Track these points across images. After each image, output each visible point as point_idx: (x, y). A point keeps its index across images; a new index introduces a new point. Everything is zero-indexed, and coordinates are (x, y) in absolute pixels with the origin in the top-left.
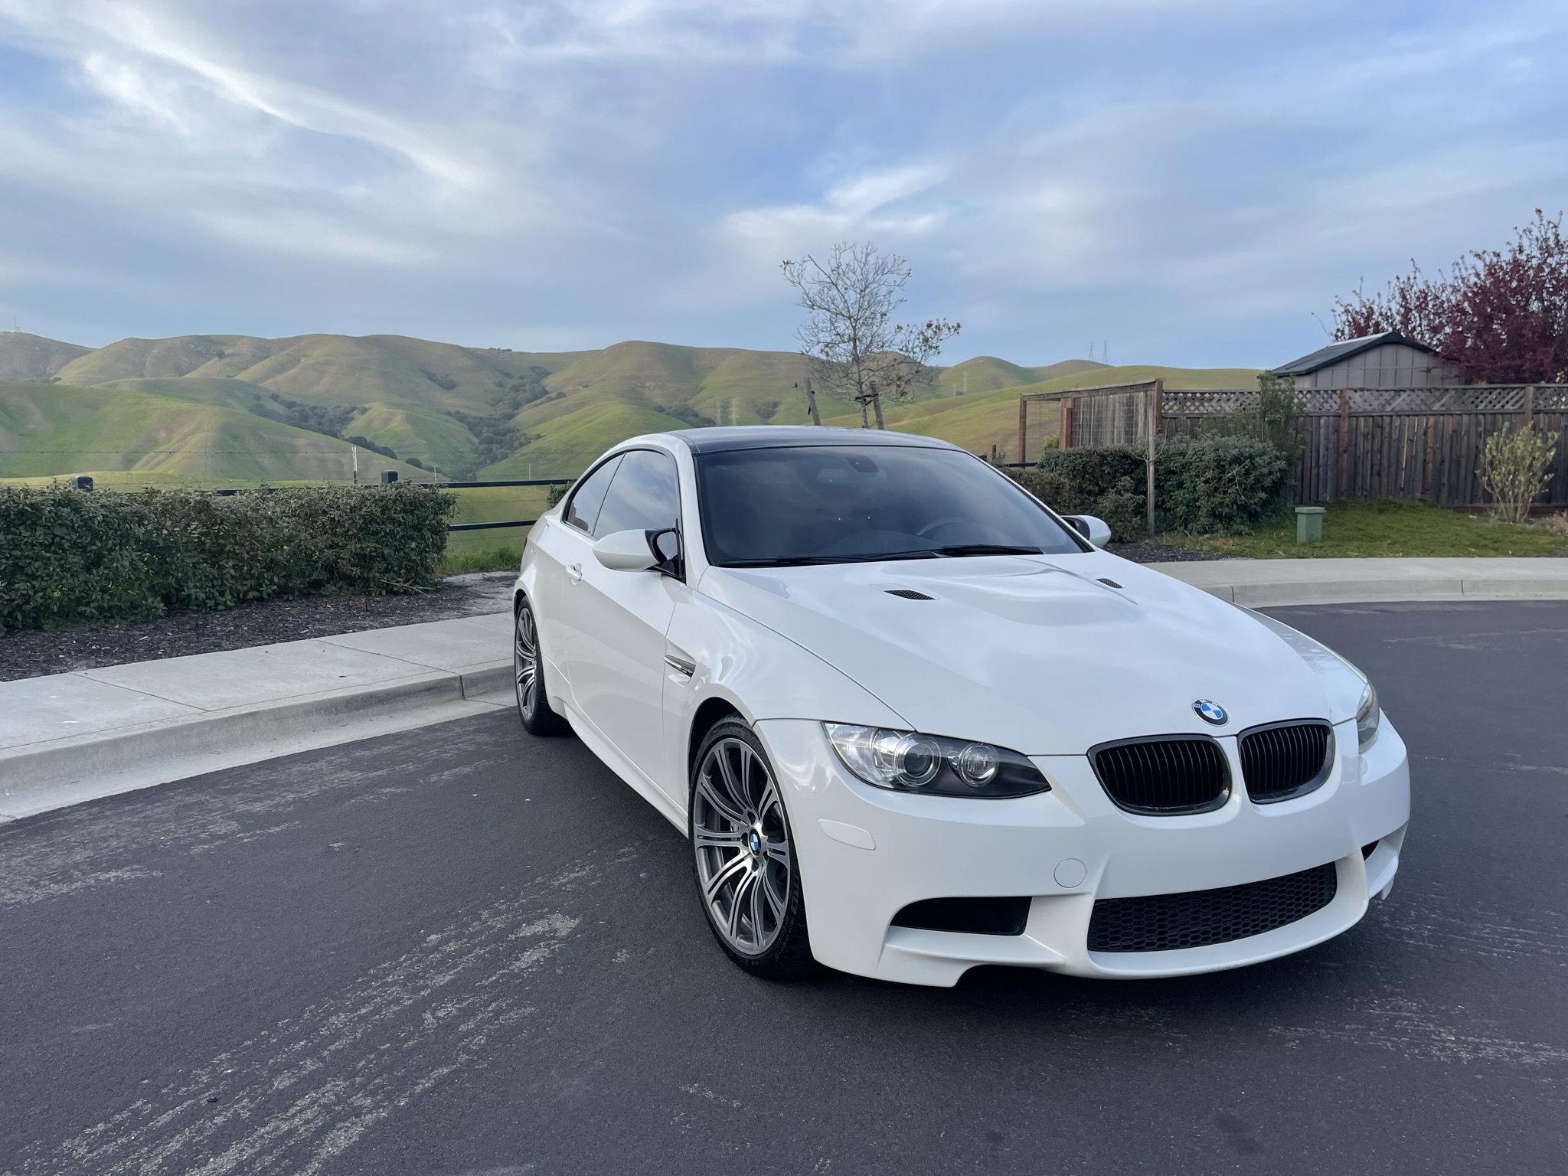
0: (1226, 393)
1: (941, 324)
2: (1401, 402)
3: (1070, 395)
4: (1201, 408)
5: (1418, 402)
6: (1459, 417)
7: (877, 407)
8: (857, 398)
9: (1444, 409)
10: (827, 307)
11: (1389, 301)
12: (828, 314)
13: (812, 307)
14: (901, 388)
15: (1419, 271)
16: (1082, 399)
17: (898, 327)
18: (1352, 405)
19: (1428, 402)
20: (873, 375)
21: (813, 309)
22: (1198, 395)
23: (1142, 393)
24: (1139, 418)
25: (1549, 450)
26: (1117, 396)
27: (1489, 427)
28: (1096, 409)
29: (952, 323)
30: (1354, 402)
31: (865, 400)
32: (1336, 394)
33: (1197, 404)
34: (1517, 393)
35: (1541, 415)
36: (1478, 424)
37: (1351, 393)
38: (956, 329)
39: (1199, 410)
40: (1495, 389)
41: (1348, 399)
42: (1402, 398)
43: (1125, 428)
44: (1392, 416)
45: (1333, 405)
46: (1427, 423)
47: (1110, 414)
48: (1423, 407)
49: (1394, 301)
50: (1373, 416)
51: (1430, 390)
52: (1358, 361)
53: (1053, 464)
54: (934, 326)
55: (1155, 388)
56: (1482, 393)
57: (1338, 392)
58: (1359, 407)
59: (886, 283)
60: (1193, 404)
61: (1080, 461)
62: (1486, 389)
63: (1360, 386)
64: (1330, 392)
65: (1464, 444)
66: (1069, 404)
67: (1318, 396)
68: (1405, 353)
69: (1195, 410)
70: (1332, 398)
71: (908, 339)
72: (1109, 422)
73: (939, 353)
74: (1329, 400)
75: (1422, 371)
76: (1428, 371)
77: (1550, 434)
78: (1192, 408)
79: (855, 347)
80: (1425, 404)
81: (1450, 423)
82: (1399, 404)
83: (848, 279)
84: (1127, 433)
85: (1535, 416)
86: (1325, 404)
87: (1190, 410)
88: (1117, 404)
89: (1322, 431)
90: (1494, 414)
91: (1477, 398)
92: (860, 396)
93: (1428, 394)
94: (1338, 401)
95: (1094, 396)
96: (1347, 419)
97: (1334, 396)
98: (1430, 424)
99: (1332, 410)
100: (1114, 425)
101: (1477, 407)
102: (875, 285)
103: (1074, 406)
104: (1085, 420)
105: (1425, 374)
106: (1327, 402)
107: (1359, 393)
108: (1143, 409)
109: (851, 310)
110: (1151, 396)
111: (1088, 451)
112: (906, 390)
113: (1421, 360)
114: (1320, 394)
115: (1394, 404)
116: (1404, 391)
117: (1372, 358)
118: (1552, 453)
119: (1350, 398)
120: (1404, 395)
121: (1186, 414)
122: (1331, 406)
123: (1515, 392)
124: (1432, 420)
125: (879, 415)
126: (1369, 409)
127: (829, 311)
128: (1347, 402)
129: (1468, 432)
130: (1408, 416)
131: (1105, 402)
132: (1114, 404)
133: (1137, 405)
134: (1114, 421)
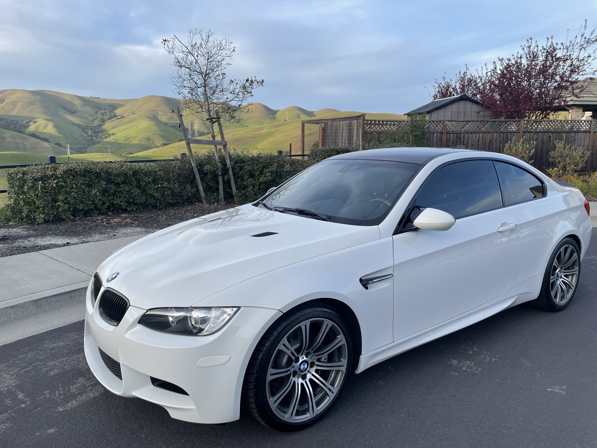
0: (393, 121)
1: (253, 80)
2: (467, 127)
3: (323, 121)
4: (382, 128)
5: (476, 127)
6: (493, 134)
7: (220, 125)
8: (207, 119)
9: (486, 130)
10: (188, 67)
11: (456, 83)
12: (187, 70)
13: (180, 66)
14: (232, 114)
15: (468, 70)
16: (328, 123)
17: (231, 81)
18: (448, 128)
19: (480, 127)
20: (216, 106)
21: (181, 68)
22: (381, 122)
23: (356, 121)
24: (354, 132)
25: (532, 149)
26: (344, 122)
27: (505, 139)
28: (335, 128)
29: (259, 79)
30: (449, 127)
31: (212, 121)
32: (441, 122)
33: (381, 126)
34: (517, 123)
35: (526, 133)
36: (500, 137)
37: (447, 122)
38: (261, 83)
39: (381, 129)
40: (508, 121)
41: (446, 125)
42: (469, 125)
43: (348, 137)
44: (464, 133)
45: (439, 128)
46: (479, 137)
47: (341, 131)
48: (478, 129)
49: (458, 83)
50: (457, 133)
51: (481, 121)
52: (449, 108)
53: (315, 155)
54: (249, 81)
55: (362, 118)
56: (502, 123)
57: (442, 122)
58: (451, 129)
59: (221, 54)
60: (379, 126)
61: (327, 154)
62: (504, 121)
63: (450, 119)
64: (438, 122)
65: (494, 146)
66: (323, 125)
67: (433, 124)
68: (469, 105)
69: (379, 129)
70: (439, 124)
71: (236, 87)
72: (341, 134)
73: (252, 96)
74: (438, 125)
75: (476, 113)
76: (479, 112)
77: (532, 142)
78: (378, 128)
79: (205, 91)
80: (479, 128)
81: (489, 136)
82: (467, 128)
84: (348, 140)
85: (524, 134)
86: (436, 127)
87: (377, 129)
88: (344, 126)
89: (435, 140)
90: (507, 133)
91: (500, 125)
92: (208, 117)
93: (480, 123)
94: (442, 126)
95: (334, 122)
96: (445, 134)
97: (440, 124)
98: (480, 137)
99: (439, 130)
100: (343, 135)
101: (500, 129)
102: (216, 56)
103: (325, 126)
104: (330, 133)
105: (477, 114)
106: (437, 126)
107: (451, 122)
108: (356, 128)
109: (202, 69)
110: (360, 122)
111: (331, 149)
112: (234, 115)
113: (475, 108)
114: (434, 122)
115: (466, 128)
116: (470, 122)
117: (454, 107)
118: (533, 151)
119: (447, 125)
120: (470, 124)
121: (376, 131)
124: (481, 135)
125: (221, 129)
126: (455, 130)
127: (189, 69)
128: (446, 127)
129: (496, 141)
130: (471, 133)
131: (339, 125)
132: (343, 126)
133: (353, 126)
134: (343, 134)
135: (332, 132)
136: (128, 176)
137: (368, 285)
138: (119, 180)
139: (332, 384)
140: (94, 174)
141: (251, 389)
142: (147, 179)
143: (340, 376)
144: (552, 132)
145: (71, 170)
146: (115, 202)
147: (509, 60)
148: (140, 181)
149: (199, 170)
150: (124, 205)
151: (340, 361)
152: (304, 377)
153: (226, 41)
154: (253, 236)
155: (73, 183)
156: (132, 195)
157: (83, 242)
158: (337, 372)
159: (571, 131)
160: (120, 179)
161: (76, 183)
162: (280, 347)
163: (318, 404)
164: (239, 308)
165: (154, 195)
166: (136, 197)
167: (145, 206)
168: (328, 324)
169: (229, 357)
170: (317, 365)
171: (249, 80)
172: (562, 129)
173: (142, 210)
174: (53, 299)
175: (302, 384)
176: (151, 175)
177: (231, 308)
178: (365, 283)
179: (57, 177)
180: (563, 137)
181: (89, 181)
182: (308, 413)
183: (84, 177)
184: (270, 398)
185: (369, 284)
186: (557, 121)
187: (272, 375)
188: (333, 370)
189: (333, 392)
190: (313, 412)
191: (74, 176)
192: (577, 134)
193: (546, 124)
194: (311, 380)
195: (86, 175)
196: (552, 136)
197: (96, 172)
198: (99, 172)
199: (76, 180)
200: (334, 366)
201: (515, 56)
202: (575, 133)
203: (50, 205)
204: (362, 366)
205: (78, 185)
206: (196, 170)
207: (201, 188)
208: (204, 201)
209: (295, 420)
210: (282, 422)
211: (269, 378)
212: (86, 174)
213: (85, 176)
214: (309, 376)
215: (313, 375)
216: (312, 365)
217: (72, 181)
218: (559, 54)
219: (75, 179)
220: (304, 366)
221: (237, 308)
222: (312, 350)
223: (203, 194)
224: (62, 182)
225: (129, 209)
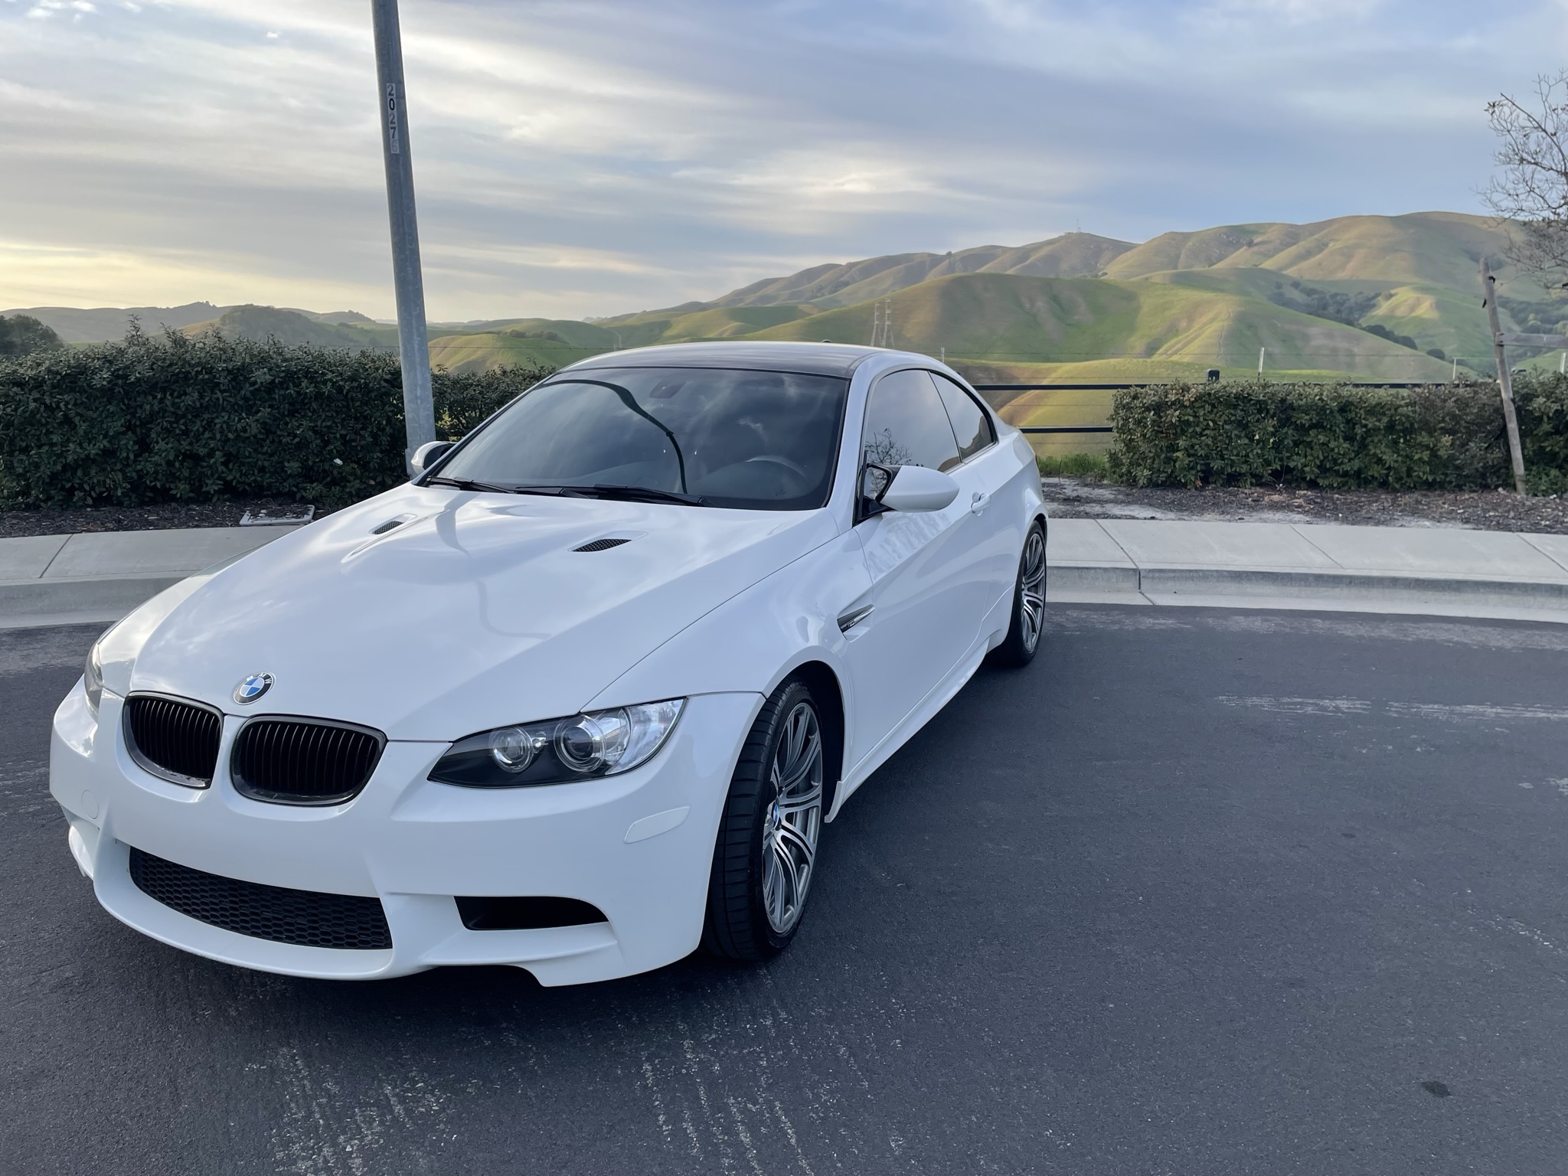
136: (1328, 412)
138: (1304, 419)
140: (1255, 405)
146: (1292, 465)
148: (1356, 424)
149: (1517, 410)
150: (1310, 472)
156: (1331, 454)
160: (1307, 417)
161: (1216, 419)
165: (1384, 457)
166: (1339, 459)
167: (1361, 481)
173: (1353, 488)
176: (1383, 414)
179: (1180, 406)
181: (1241, 418)
183: (1233, 409)
191: (1213, 406)
195: (1239, 405)
197: (1259, 401)
198: (1264, 401)
199: (1217, 413)
203: (1163, 456)
205: (1218, 423)
206: (1510, 410)
207: (1517, 453)
208: (1520, 486)
213: (1235, 407)
217: (1208, 414)
219: (1214, 410)
223: (1519, 467)
224: (1189, 415)
225: (1321, 482)
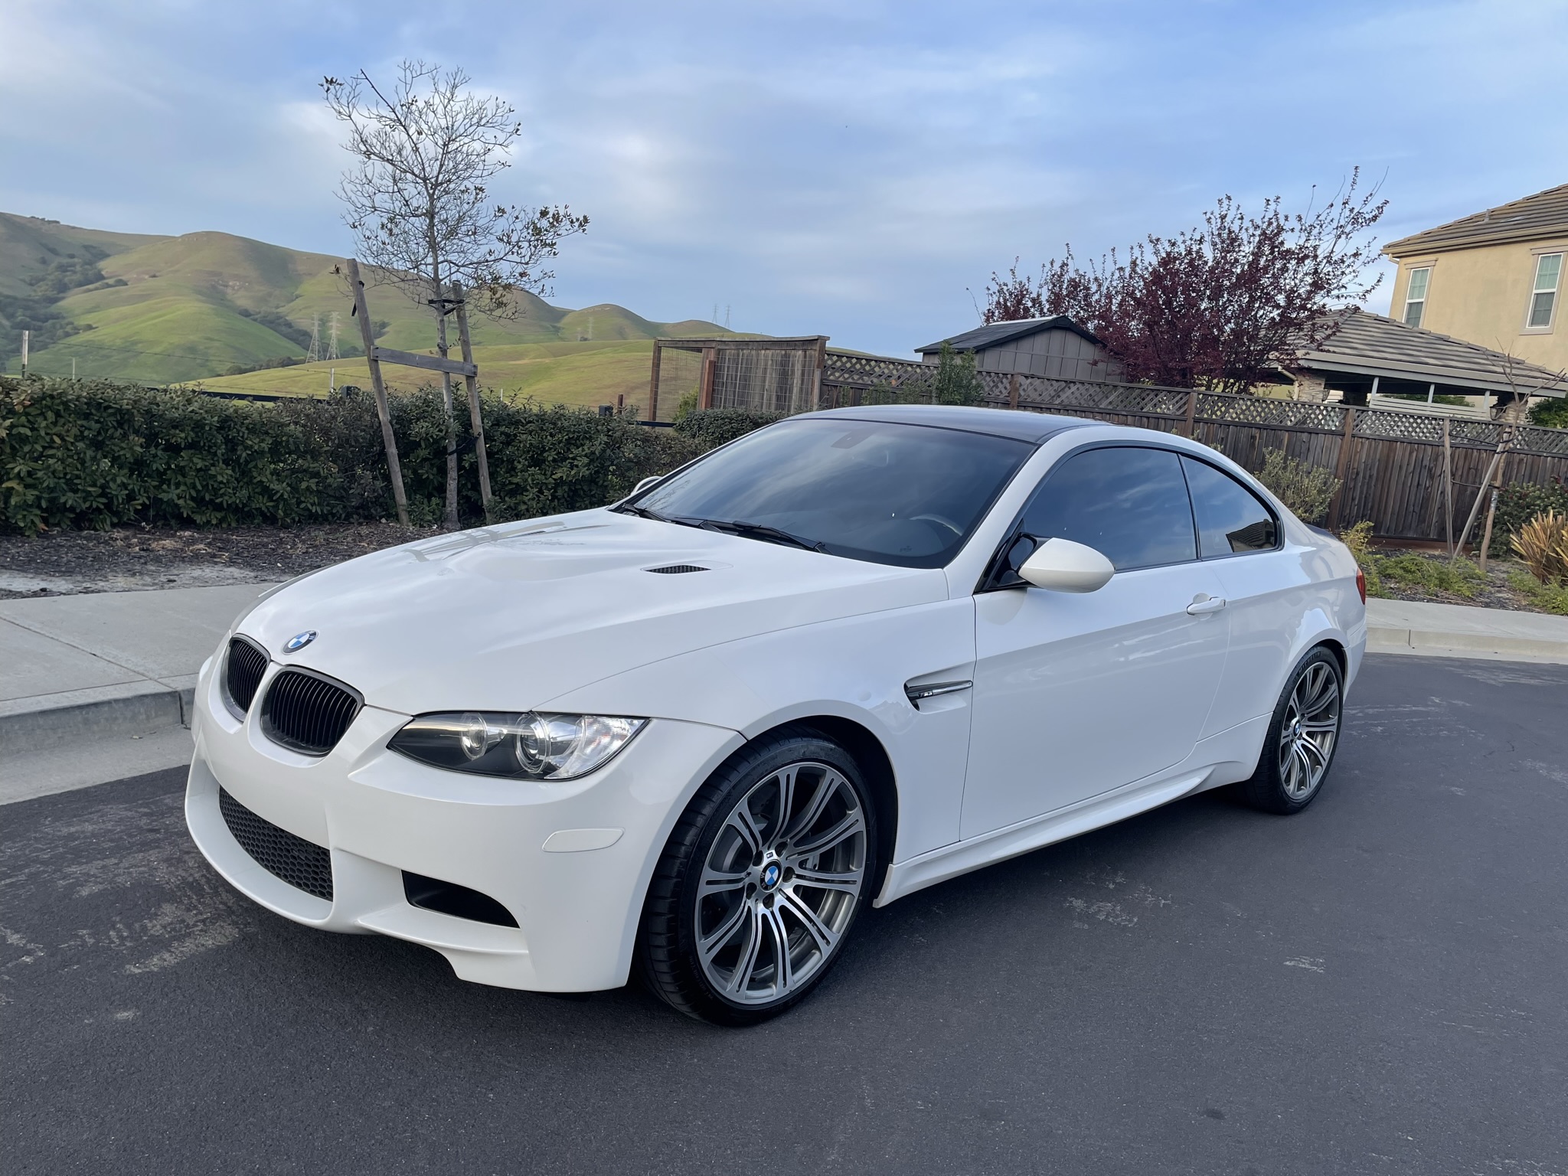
0: (894, 363)
1: (561, 213)
3: (714, 345)
4: (866, 378)
5: (1087, 397)
6: (1125, 418)
7: (461, 319)
8: (431, 302)
9: (1110, 407)
11: (1041, 287)
12: (390, 167)
13: (368, 154)
14: (498, 295)
15: (1072, 258)
16: (728, 351)
17: (499, 209)
18: (1022, 393)
19: (1096, 399)
20: (458, 271)
21: (370, 158)
22: (864, 362)
23: (800, 352)
24: (795, 381)
26: (769, 353)
28: (744, 366)
29: (577, 214)
30: (1024, 390)
31: (444, 307)
32: (1007, 378)
33: (861, 373)
34: (1181, 399)
35: (1202, 424)
37: (1022, 379)
38: (581, 225)
39: (863, 379)
40: (1162, 391)
41: (1018, 385)
42: (1072, 390)
43: (777, 391)
47: (760, 373)
48: (1091, 404)
49: (1046, 287)
50: (1041, 408)
51: (1099, 385)
52: (1026, 344)
53: (696, 427)
54: (550, 215)
55: (817, 347)
56: (1148, 395)
57: (1009, 376)
58: (1028, 396)
59: (482, 139)
61: (729, 427)
62: (1152, 390)
63: (1027, 372)
64: (1001, 375)
66: (712, 356)
67: (988, 379)
68: (1073, 342)
69: (859, 379)
70: (1002, 382)
71: (512, 227)
72: (759, 383)
73: (555, 254)
74: (1000, 385)
75: (1089, 363)
76: (1095, 363)
78: (856, 375)
79: (431, 225)
80: (1094, 401)
82: (1067, 397)
83: (426, 123)
84: (778, 398)
85: (1196, 425)
86: (994, 388)
87: (853, 379)
88: (770, 362)
90: (1158, 418)
91: (1143, 399)
92: (433, 297)
93: (1097, 388)
94: (1008, 386)
95: (742, 350)
97: (1004, 380)
99: (1001, 397)
100: (764, 386)
101: (1142, 409)
102: (466, 140)
103: (718, 359)
104: (730, 378)
105: (1090, 366)
106: (997, 387)
107: (1030, 380)
108: (800, 372)
109: (428, 169)
110: (811, 357)
111: (740, 415)
112: (504, 300)
113: (1088, 351)
114: (990, 376)
115: (1063, 396)
116: (1074, 383)
117: (1040, 342)
119: (1021, 385)
120: (1073, 388)
121: (849, 384)
122: (1001, 392)
123: (1180, 396)
125: (463, 332)
126: (1039, 399)
127: (392, 164)
128: (1017, 389)
130: (1076, 411)
131: (755, 358)
132: (766, 361)
133: (793, 365)
134: (764, 382)
135: (736, 376)
136: (207, 428)
137: (919, 701)
138: (180, 437)
139: (829, 922)
140: (114, 414)
141: (661, 914)
142: (252, 441)
143: (846, 908)
144: (1259, 427)
145: (52, 397)
146: (164, 497)
147: (1173, 244)
148: (237, 445)
149: (395, 433)
150: (186, 506)
151: (849, 870)
152: (768, 901)
153: (497, 106)
154: (651, 571)
155: (54, 431)
156: (211, 482)
157: (87, 591)
158: (840, 895)
159: (1299, 428)
160: (183, 435)
161: (63, 432)
162: (732, 819)
163: (797, 965)
164: (647, 720)
165: (272, 486)
166: (221, 488)
167: (243, 516)
168: (832, 779)
169: (619, 831)
170: (799, 877)
171: (548, 213)
172: (1281, 422)
173: (234, 525)
174: (41, 721)
175: (764, 917)
176: (267, 433)
177: (629, 720)
178: (915, 694)
179: (12, 412)
180: (1281, 442)
181: (99, 433)
182: (774, 986)
183: (85, 419)
184: (700, 940)
185: (923, 697)
186: (1273, 402)
187: (709, 883)
188: (830, 890)
189: (828, 943)
190: (785, 984)
191: (58, 414)
192: (1313, 435)
193: (1246, 405)
194: (783, 909)
195: (91, 414)
196: (1258, 435)
197: (119, 410)
198: (128, 410)
199: (64, 424)
200: (833, 882)
201: (1187, 237)
202: (1310, 433)
204: (892, 890)
205: (67, 439)
206: (388, 433)
207: (398, 482)
208: (404, 517)
209: (747, 998)
210: (720, 998)
211: (704, 890)
212: (93, 411)
213: (87, 416)
214: (779, 900)
215: (789, 899)
216: (788, 874)
217: (51, 426)
218: (1290, 242)
219: (62, 421)
220: (772, 873)
221: (643, 721)
222: (791, 839)
223: (402, 498)
224: (24, 426)
225: (198, 518)
